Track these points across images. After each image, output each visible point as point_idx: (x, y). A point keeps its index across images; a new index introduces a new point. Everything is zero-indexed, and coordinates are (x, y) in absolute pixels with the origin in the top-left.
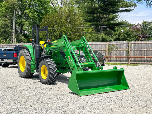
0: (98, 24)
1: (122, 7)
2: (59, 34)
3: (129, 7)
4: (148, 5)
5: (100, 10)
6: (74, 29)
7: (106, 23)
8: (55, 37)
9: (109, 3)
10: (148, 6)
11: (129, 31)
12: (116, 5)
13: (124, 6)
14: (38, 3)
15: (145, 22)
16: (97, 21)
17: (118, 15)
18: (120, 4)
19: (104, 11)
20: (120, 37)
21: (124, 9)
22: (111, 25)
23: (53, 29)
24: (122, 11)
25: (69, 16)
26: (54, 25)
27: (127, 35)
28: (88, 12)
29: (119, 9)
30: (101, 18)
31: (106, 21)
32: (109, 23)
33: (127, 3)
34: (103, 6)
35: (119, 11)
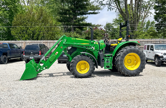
0: (69, 24)
1: (90, 10)
2: (33, 32)
3: (96, 10)
4: (109, 8)
5: (71, 11)
6: (48, 28)
7: (77, 23)
8: (28, 35)
9: (79, 6)
10: (109, 10)
11: (97, 31)
12: (85, 8)
13: (92, 9)
14: (9, 2)
15: (109, 24)
16: (68, 21)
17: (87, 17)
18: (88, 7)
19: (75, 13)
20: (90, 36)
21: (92, 12)
22: (81, 25)
23: (26, 28)
24: (90, 13)
25: (41, 15)
26: (27, 23)
27: (96, 34)
28: (59, 13)
29: (87, 12)
30: (72, 19)
31: (76, 22)
32: (79, 23)
33: (94, 7)
34: (74, 8)
35: (88, 14)
